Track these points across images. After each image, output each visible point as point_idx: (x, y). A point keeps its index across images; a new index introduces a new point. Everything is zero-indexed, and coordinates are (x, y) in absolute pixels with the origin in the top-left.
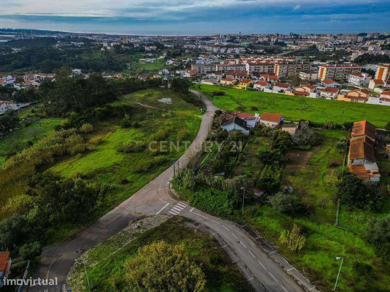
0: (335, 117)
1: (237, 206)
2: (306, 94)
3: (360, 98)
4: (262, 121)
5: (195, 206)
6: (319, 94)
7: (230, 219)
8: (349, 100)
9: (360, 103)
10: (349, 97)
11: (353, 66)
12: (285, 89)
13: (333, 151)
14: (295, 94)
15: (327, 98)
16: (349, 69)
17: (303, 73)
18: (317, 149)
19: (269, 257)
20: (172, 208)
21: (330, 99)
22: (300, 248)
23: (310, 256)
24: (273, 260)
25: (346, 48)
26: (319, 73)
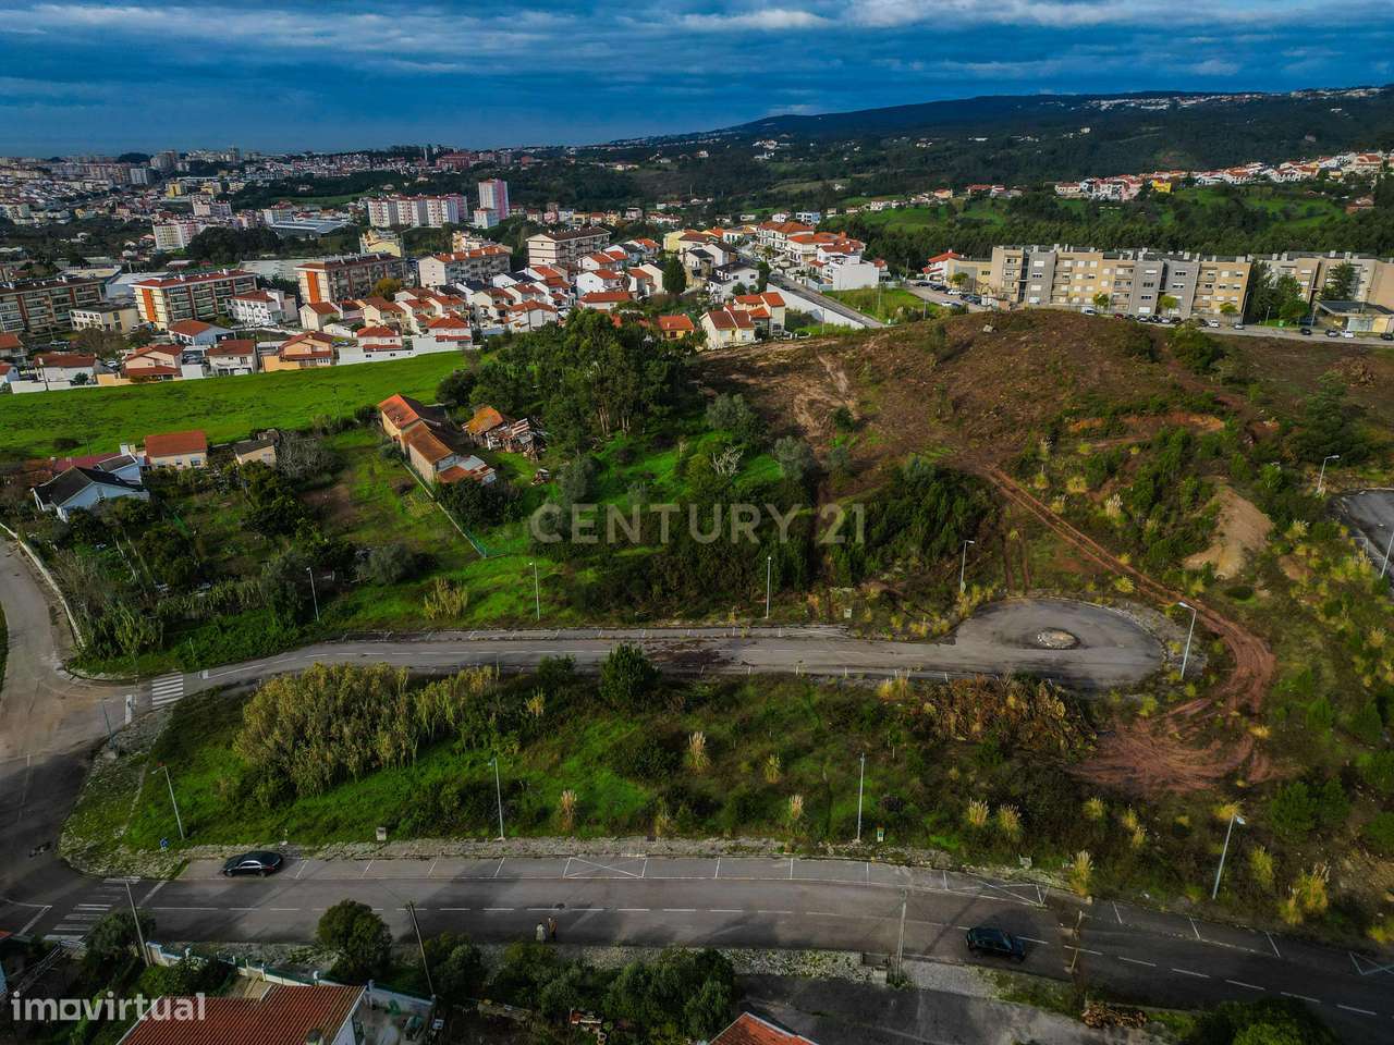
0: (309, 408)
1: (304, 617)
2: (168, 373)
3: (315, 355)
4: (154, 461)
5: (203, 667)
6: (206, 365)
7: (308, 644)
8: (295, 366)
9: (324, 368)
10: (291, 358)
11: (231, 274)
12: (88, 371)
13: (378, 469)
14: (134, 379)
15: (236, 373)
16: (225, 284)
17: (88, 313)
18: (345, 475)
19: (429, 642)
20: (150, 697)
21: (246, 372)
22: (465, 604)
23: (484, 608)
24: (439, 641)
25: (112, 210)
26: (142, 308)
